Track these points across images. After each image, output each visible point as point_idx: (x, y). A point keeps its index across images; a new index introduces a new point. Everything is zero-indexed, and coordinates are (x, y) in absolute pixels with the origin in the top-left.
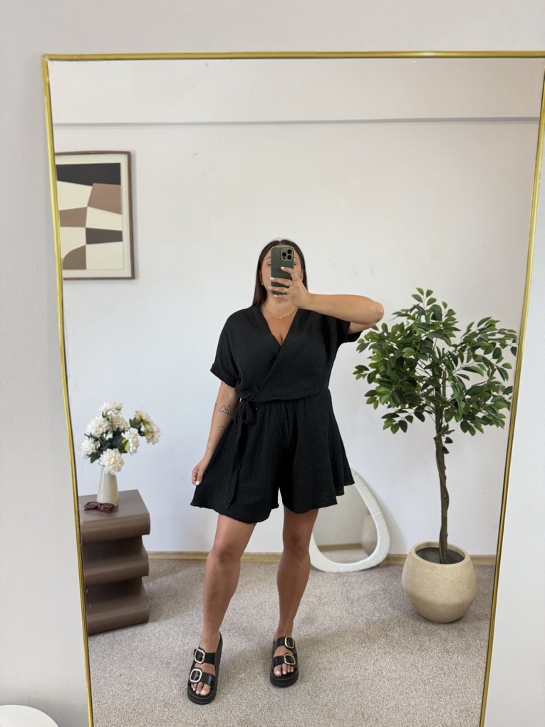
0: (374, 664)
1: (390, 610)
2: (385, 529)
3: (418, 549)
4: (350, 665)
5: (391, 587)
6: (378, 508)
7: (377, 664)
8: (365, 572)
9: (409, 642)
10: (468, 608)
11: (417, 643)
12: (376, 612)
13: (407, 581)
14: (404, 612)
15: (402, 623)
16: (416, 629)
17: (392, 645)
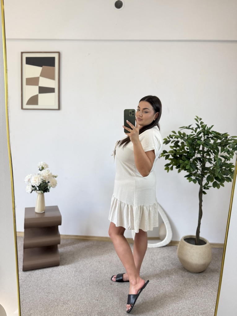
0: (163, 290)
1: (171, 266)
2: (170, 229)
3: (185, 238)
4: (151, 289)
5: (172, 255)
6: (167, 219)
7: (164, 290)
8: (161, 248)
9: (179, 280)
10: (208, 266)
11: (183, 281)
12: (165, 266)
13: (179, 252)
14: (178, 267)
15: (177, 271)
16: (183, 275)
17: (171, 281)
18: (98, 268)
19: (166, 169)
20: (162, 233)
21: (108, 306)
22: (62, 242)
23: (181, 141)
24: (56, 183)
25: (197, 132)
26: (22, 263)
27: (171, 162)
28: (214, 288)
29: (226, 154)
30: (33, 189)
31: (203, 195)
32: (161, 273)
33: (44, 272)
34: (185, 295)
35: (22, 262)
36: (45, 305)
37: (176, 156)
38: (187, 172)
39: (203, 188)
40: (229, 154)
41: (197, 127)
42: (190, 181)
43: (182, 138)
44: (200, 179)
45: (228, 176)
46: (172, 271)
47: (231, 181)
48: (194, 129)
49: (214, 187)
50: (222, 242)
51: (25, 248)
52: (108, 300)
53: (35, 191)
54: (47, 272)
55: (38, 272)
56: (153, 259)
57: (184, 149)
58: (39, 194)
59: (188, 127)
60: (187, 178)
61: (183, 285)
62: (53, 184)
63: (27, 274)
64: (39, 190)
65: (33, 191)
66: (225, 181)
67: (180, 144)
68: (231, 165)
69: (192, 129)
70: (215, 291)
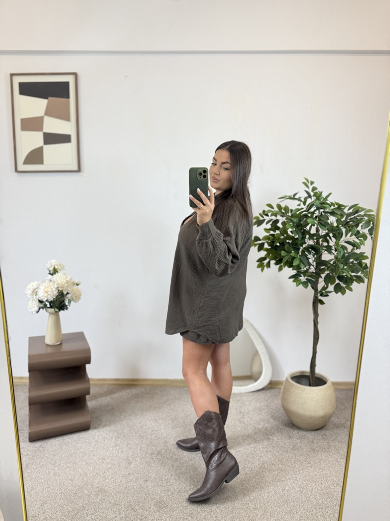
2: (268, 362)
3: (293, 376)
6: (263, 346)
8: (253, 393)
9: (285, 443)
10: (330, 419)
11: (292, 444)
12: (261, 421)
13: (284, 399)
14: (282, 422)
15: (281, 430)
16: (291, 434)
17: (272, 446)
18: (153, 431)
19: (258, 267)
20: (256, 369)
21: (172, 490)
22: (92, 391)
23: (281, 219)
24: (80, 295)
25: (307, 204)
26: (28, 428)
27: (266, 255)
28: (340, 454)
29: (354, 239)
30: (42, 305)
31: (320, 305)
32: (256, 433)
33: (65, 441)
34: (295, 466)
35: (28, 426)
36: (68, 494)
37: (275, 245)
38: (293, 270)
39: (319, 295)
40: (358, 238)
41: (307, 195)
42: (297, 286)
43: (283, 215)
44: (314, 280)
45: (359, 274)
46: (273, 430)
47: (363, 282)
48: (303, 199)
49: (337, 293)
50: (352, 379)
51: (31, 403)
52: (171, 481)
53: (45, 309)
54: (70, 441)
55: (54, 441)
56: (243, 410)
57: (287, 233)
58: (50, 313)
59: (292, 197)
60: (293, 279)
61: (292, 451)
62: (76, 296)
63: (36, 446)
64: (51, 307)
65: (41, 309)
66: (354, 282)
67: (279, 225)
68: (362, 256)
69: (299, 199)
70: (342, 458)
